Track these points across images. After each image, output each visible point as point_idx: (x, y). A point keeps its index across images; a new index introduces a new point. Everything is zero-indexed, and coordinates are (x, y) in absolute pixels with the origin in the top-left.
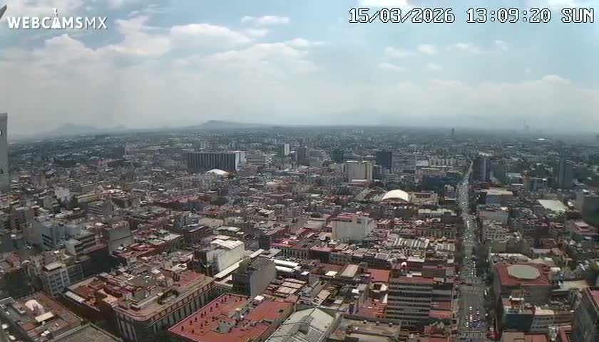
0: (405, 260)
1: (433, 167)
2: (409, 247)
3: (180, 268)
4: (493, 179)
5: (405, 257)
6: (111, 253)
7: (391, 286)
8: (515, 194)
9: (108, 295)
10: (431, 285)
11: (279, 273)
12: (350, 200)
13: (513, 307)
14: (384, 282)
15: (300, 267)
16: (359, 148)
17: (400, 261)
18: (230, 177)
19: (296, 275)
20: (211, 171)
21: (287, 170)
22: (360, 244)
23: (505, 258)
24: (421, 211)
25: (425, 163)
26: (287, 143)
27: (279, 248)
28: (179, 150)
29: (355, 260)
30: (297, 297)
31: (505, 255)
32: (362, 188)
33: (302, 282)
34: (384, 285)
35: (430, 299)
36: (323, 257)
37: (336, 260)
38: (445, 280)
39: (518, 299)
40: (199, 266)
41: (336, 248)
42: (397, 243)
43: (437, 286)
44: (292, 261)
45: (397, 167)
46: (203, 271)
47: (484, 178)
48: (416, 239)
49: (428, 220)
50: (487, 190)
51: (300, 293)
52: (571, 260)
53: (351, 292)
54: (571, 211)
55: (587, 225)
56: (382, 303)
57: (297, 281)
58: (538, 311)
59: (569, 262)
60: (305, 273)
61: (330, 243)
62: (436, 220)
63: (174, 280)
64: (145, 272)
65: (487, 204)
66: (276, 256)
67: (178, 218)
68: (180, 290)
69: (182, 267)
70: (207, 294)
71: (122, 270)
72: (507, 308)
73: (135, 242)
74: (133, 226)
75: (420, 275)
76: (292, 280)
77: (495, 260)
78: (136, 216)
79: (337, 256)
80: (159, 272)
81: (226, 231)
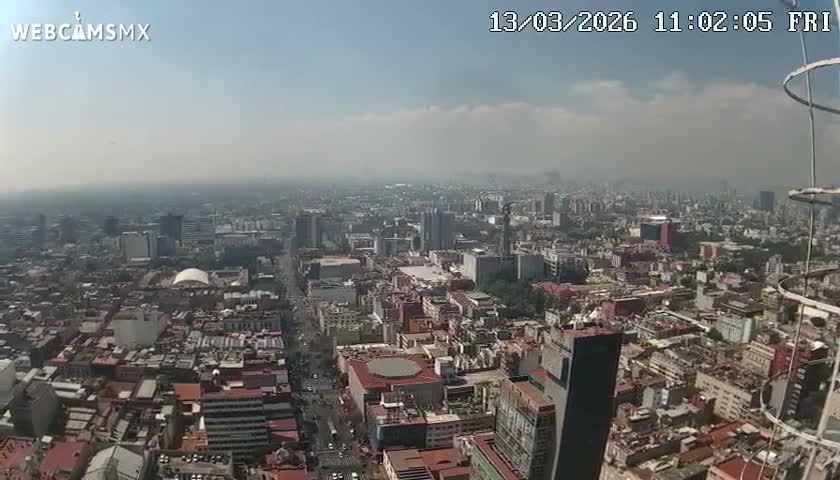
0: (216, 367)
1: (239, 234)
2: (218, 348)
4: (328, 244)
5: (214, 363)
7: (205, 404)
8: (363, 262)
10: (260, 398)
12: (131, 289)
13: (389, 416)
14: (193, 400)
15: (84, 389)
17: (210, 368)
19: (80, 402)
21: (50, 251)
23: (360, 351)
24: (227, 296)
25: (227, 229)
27: (54, 365)
29: (150, 373)
30: (90, 433)
31: (361, 346)
32: (144, 270)
33: (90, 411)
34: (195, 405)
35: (263, 418)
36: (108, 371)
37: (127, 375)
38: (278, 389)
39: (395, 405)
41: (124, 359)
42: (201, 343)
43: (268, 399)
44: (73, 381)
45: (188, 237)
47: (314, 243)
48: (227, 336)
49: (238, 308)
50: (318, 261)
51: (92, 427)
52: (468, 344)
53: (154, 418)
54: (456, 279)
55: (487, 296)
56: (198, 429)
57: (84, 410)
58: (432, 418)
59: (465, 347)
60: (92, 398)
61: (115, 352)
62: (250, 307)
65: (321, 279)
66: (54, 377)
72: (380, 418)
75: (240, 385)
76: (78, 409)
77: (346, 355)
79: (127, 370)
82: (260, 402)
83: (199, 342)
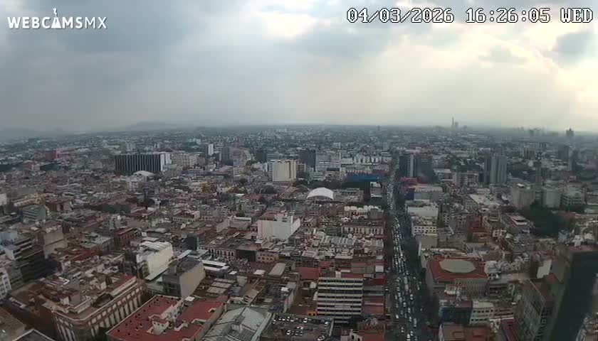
0: (333, 258)
1: (358, 165)
2: (336, 245)
3: (112, 271)
4: (421, 175)
5: (332, 255)
6: (46, 257)
7: (320, 283)
8: (445, 190)
9: (48, 301)
10: (361, 282)
11: (208, 273)
12: (275, 199)
13: (449, 301)
14: (313, 280)
15: (228, 267)
16: (283, 147)
17: (328, 258)
18: (156, 178)
19: (223, 275)
20: (138, 173)
21: (211, 170)
22: (286, 242)
23: (437, 253)
24: (347, 208)
25: (350, 161)
26: (211, 143)
27: (206, 249)
28: (106, 152)
29: (283, 258)
30: (226, 297)
31: (437, 250)
32: (286, 187)
33: (229, 281)
34: (312, 283)
36: (250, 256)
37: (263, 258)
38: (375, 276)
39: (454, 293)
40: (130, 269)
41: (263, 248)
42: (324, 241)
43: (367, 282)
44: (220, 261)
45: (321, 165)
46: (134, 273)
47: (411, 175)
48: (343, 237)
49: (354, 217)
50: (415, 187)
51: (229, 293)
52: (508, 253)
53: (280, 290)
54: (505, 205)
55: (524, 219)
56: (312, 300)
57: (225, 280)
58: (477, 304)
59: (506, 255)
60: (233, 273)
61: (256, 242)
62: (363, 217)
63: (107, 284)
64: (79, 276)
65: (415, 200)
66: (204, 257)
67: (107, 221)
68: (114, 293)
69: (114, 270)
70: (139, 296)
71: (58, 274)
72: (443, 302)
73: (69, 246)
74: (66, 230)
75: (349, 271)
76: (221, 280)
77: (426, 255)
78: (68, 220)
79: (264, 255)
80: (92, 275)
81: (154, 232)
82: (361, 284)
83: (322, 239)
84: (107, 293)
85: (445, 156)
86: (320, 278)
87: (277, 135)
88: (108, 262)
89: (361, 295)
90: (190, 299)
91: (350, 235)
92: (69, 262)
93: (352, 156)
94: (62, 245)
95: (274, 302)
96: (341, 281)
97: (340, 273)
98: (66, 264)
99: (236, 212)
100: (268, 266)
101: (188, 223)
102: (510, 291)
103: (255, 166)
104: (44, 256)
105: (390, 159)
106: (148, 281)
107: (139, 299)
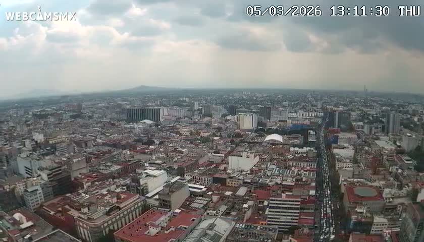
0: (281, 184)
2: (283, 175)
3: (122, 190)
4: (342, 126)
5: (280, 182)
6: (73, 179)
7: (271, 202)
8: (359, 137)
9: (72, 210)
10: (298, 201)
11: (192, 193)
12: (242, 141)
13: (358, 216)
14: (265, 199)
15: (206, 189)
16: (248, 104)
17: (277, 184)
18: (156, 125)
19: (202, 195)
20: (143, 121)
22: (249, 172)
23: (352, 182)
24: (292, 149)
25: (294, 115)
26: (197, 101)
27: (191, 176)
28: (119, 106)
29: (245, 184)
30: (204, 210)
31: (352, 180)
32: (250, 133)
33: (207, 199)
34: (266, 201)
36: (222, 181)
37: (232, 183)
38: (309, 198)
39: (362, 211)
40: (135, 189)
41: (232, 176)
42: (275, 172)
43: (303, 202)
44: (201, 184)
45: (274, 117)
46: (138, 192)
47: (337, 127)
48: (288, 169)
49: (297, 155)
50: (338, 134)
51: (206, 207)
52: (399, 183)
53: (242, 206)
54: (399, 149)
55: (410, 159)
56: (264, 214)
57: (204, 198)
58: (377, 219)
59: (397, 184)
60: (210, 193)
61: (227, 172)
62: (303, 155)
63: (117, 199)
64: (96, 193)
65: (339, 144)
66: (189, 181)
67: (119, 154)
68: (121, 206)
69: (123, 189)
70: (141, 208)
71: (81, 191)
72: (354, 217)
73: (90, 172)
74: (88, 160)
75: (291, 194)
76: (201, 198)
77: (345, 183)
78: (90, 154)
79: (232, 181)
80: (107, 192)
81: (154, 163)
82: (299, 203)
83: (274, 171)
84: (117, 205)
85: (359, 112)
86: (271, 198)
87: (244, 96)
88: (119, 184)
89: (298, 211)
90: (178, 211)
91: (293, 168)
92: (90, 183)
93: (296, 112)
94: (84, 171)
95: (237, 215)
96: (285, 201)
97: (285, 195)
98: (87, 184)
99: (214, 151)
100: (235, 189)
101: (179, 157)
102: (399, 210)
103: (229, 118)
104: (70, 178)
105: (322, 114)
106: (148, 197)
107: (140, 210)
